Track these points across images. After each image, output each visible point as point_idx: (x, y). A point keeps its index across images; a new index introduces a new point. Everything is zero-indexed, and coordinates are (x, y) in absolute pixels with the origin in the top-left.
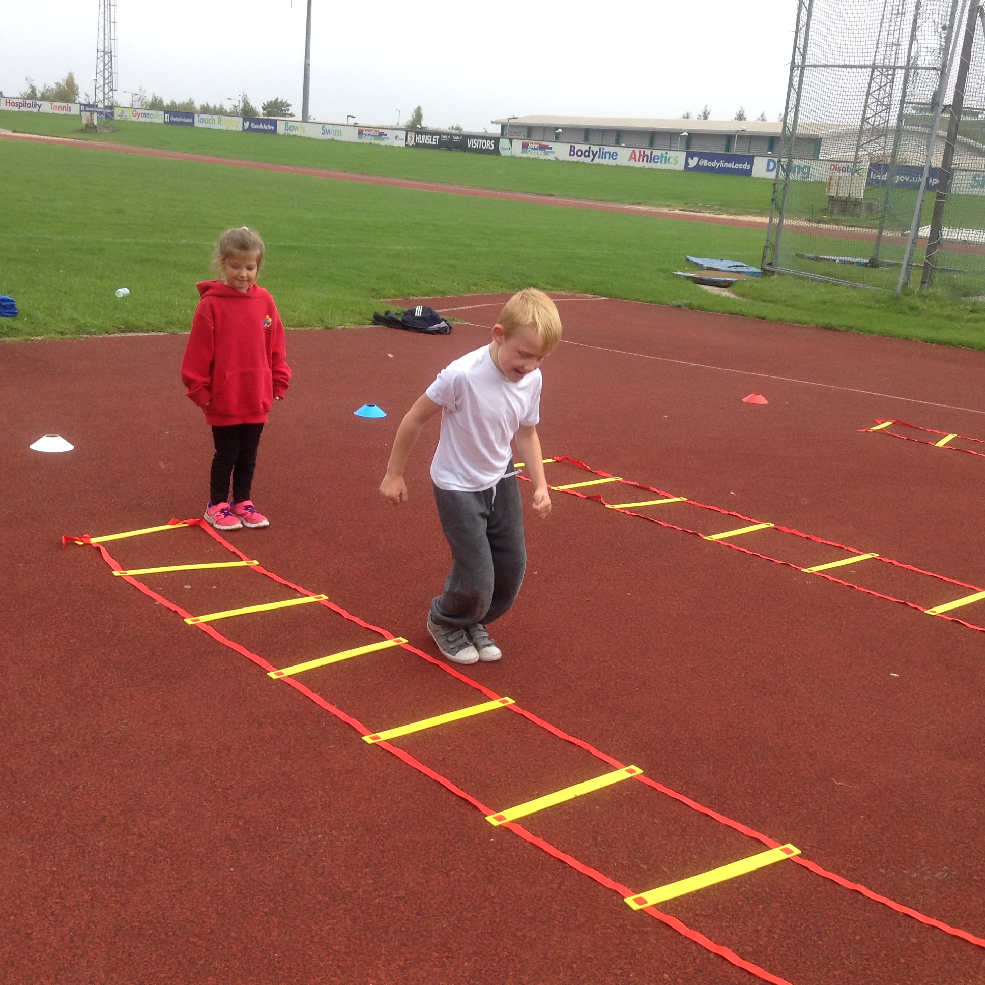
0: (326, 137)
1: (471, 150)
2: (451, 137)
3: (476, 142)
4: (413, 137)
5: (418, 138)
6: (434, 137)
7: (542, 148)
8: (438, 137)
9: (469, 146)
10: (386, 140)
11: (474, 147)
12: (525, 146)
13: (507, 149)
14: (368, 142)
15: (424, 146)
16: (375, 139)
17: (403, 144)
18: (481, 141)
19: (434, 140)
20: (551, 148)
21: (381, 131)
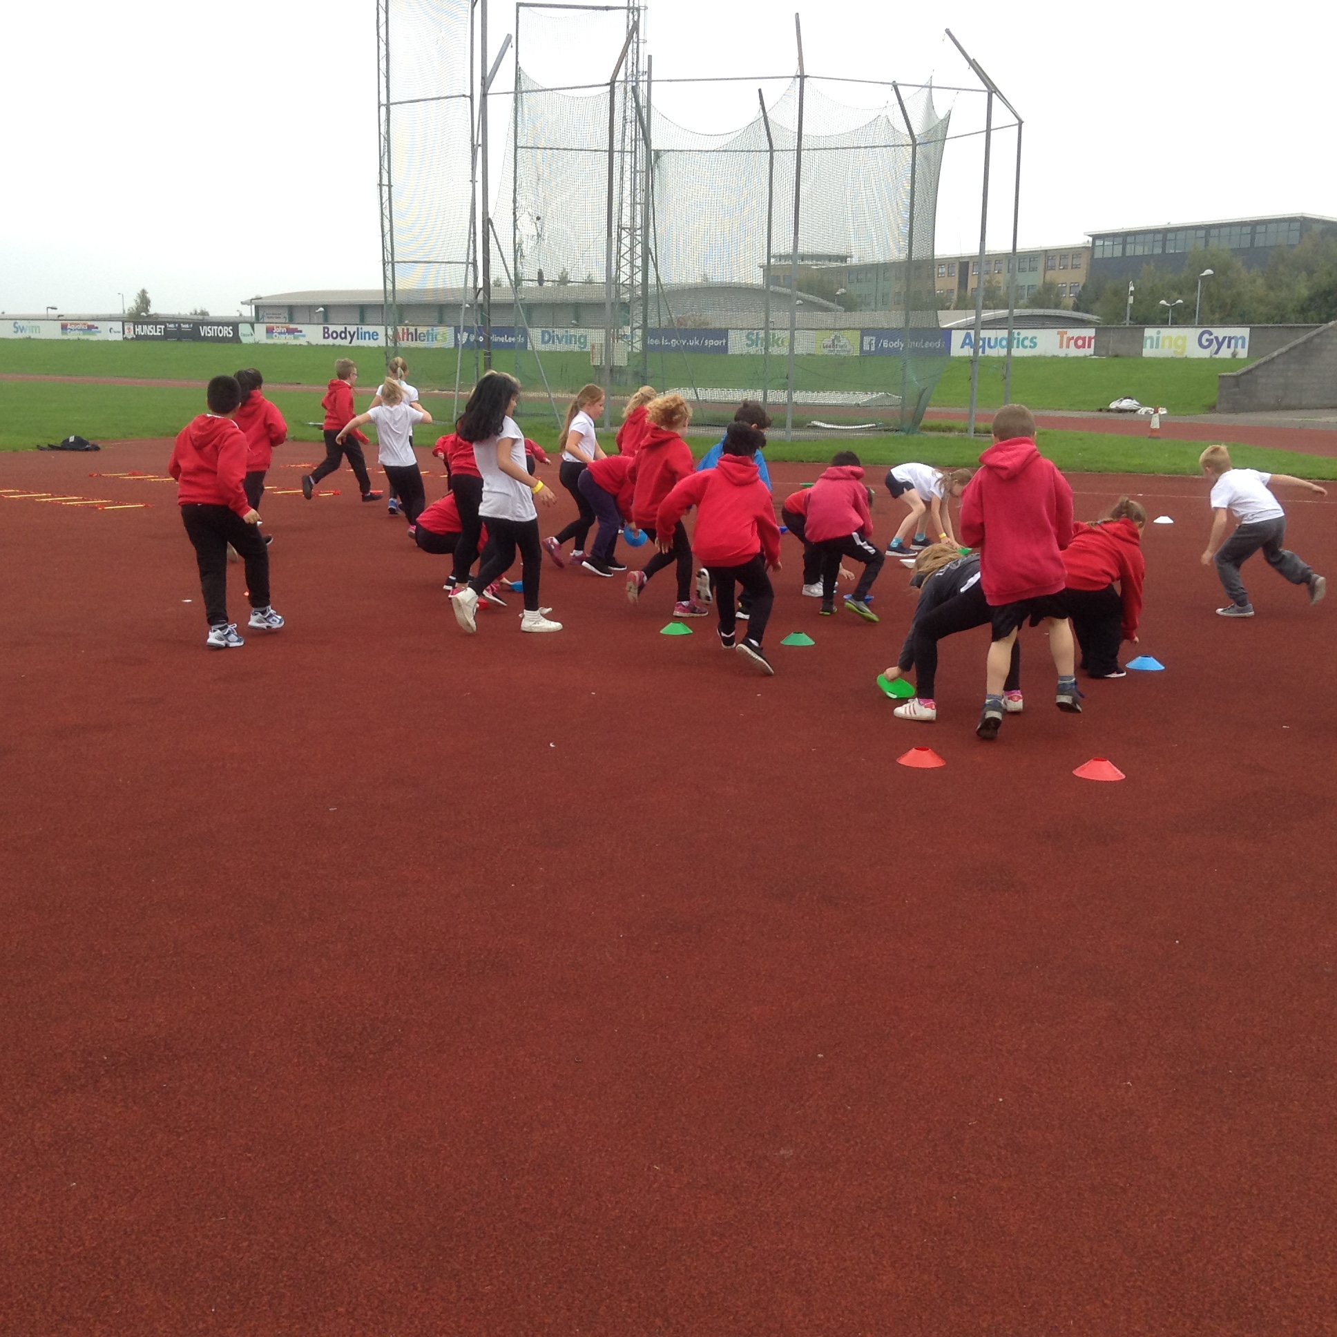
0: (20, 335)
1: (205, 339)
2: (180, 326)
3: (211, 329)
4: (132, 328)
5: (139, 329)
6: (158, 327)
7: (290, 331)
8: (163, 327)
9: (203, 335)
10: (98, 334)
11: (209, 335)
12: (270, 331)
13: (249, 335)
14: (75, 337)
15: (146, 338)
16: (84, 334)
17: (119, 337)
18: (216, 327)
19: (158, 330)
20: (301, 331)
21: (90, 323)
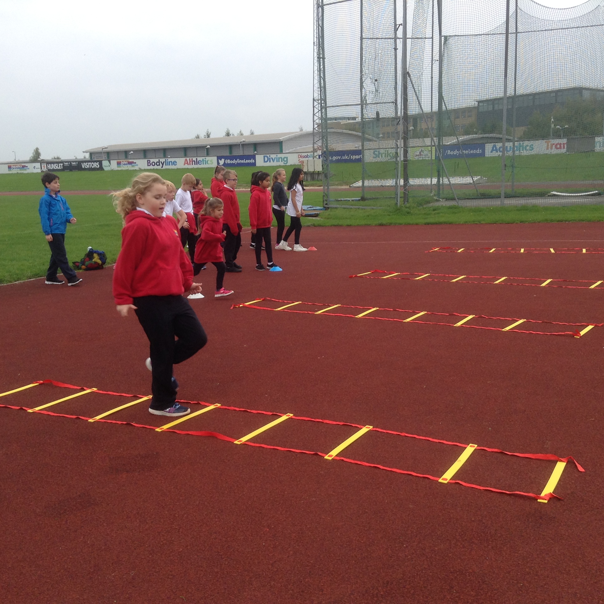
1: (85, 169)
2: (71, 163)
3: (87, 164)
4: (46, 166)
7: (130, 163)
10: (28, 170)
11: (87, 167)
12: (119, 164)
13: (108, 166)
14: (15, 172)
16: (20, 170)
17: (39, 171)
20: (135, 163)
21: (22, 165)
